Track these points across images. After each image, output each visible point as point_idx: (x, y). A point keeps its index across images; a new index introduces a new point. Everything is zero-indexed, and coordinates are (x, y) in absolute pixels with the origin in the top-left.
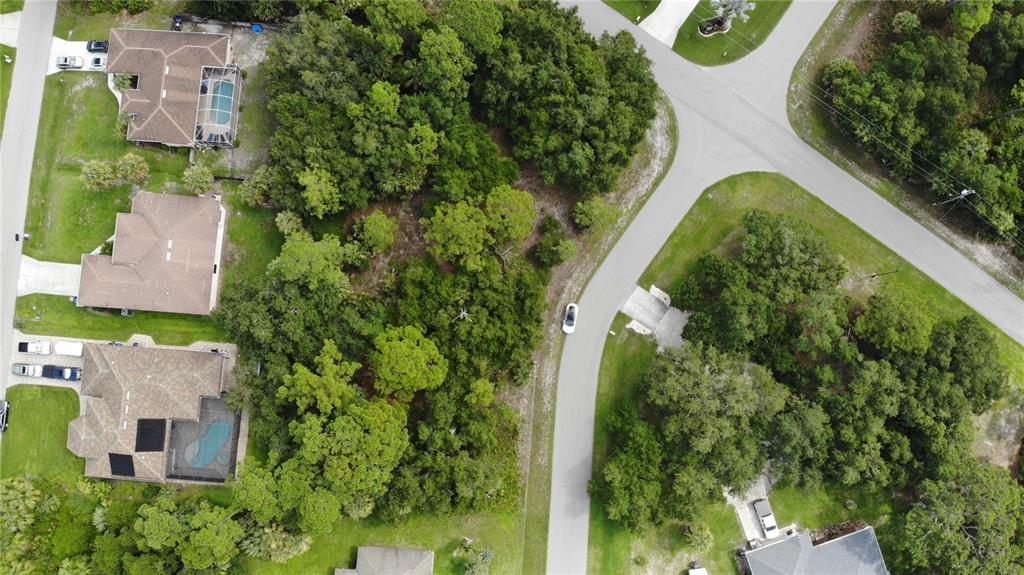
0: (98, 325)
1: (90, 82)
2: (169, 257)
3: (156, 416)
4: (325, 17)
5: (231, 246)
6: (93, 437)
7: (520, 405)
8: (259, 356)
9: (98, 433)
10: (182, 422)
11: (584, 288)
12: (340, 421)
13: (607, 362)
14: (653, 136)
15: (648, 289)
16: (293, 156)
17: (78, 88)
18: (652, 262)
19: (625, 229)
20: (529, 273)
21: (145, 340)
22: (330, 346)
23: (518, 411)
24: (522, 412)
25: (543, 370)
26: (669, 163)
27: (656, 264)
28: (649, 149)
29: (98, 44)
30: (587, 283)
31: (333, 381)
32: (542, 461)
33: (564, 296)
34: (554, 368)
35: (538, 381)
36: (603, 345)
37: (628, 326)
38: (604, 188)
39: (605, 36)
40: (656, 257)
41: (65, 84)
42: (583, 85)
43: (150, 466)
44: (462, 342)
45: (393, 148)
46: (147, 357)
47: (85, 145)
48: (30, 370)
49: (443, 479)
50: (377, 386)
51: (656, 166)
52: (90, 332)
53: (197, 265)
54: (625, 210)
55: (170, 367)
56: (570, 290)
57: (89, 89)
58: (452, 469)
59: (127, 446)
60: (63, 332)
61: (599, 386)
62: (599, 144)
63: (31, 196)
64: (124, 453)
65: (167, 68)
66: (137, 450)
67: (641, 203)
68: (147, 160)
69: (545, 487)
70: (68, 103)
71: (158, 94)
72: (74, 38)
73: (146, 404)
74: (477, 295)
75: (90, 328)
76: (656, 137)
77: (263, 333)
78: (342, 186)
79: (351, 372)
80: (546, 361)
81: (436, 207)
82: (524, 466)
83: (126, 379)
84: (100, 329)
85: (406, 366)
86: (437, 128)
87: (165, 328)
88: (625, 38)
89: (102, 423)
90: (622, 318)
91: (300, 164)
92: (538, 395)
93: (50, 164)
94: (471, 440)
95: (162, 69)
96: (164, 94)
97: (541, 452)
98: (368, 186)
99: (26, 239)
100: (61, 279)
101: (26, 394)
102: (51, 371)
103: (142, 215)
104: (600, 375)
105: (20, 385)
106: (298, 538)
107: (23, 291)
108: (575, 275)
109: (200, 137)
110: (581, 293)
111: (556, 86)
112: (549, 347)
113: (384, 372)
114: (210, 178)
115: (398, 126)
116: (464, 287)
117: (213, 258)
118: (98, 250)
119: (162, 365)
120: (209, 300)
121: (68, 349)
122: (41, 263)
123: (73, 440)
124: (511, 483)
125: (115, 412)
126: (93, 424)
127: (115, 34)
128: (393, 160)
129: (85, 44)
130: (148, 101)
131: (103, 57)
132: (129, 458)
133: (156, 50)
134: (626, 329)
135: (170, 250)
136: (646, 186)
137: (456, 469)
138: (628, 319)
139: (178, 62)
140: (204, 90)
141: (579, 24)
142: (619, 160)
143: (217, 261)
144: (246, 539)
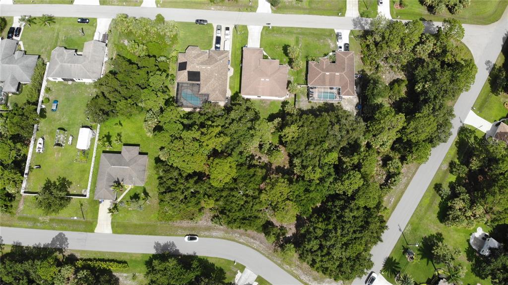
0: (236, 55)
1: (332, 45)
2: (262, 79)
3: (201, 78)
4: (365, 132)
5: (269, 102)
6: (193, 56)
7: (204, 220)
8: (225, 114)
9: (195, 57)
10: (199, 87)
11: (256, 250)
12: (197, 144)
13: (222, 261)
14: (328, 282)
15: (256, 281)
16: (304, 123)
17: (330, 41)
18: (268, 283)
20: (260, 222)
21: (231, 73)
22: (228, 139)
23: (201, 220)
24: (200, 222)
25: (220, 229)
28: (322, 280)
29: (347, 47)
30: (258, 251)
31: (213, 141)
32: (179, 232)
33: (252, 240)
34: (220, 236)
35: (214, 229)
36: (229, 259)
37: (239, 271)
38: (301, 257)
39: (371, 255)
41: (331, 36)
42: (346, 245)
43: (183, 76)
44: (230, 193)
45: (310, 161)
46: (224, 74)
47: (306, 46)
48: (219, 32)
49: (172, 188)
50: (212, 158)
52: (234, 53)
53: (260, 90)
54: (292, 269)
55: (220, 82)
56: (254, 243)
57: (329, 45)
58: (177, 191)
59: (190, 68)
60: (233, 43)
61: (212, 258)
62: (319, 253)
64: (187, 67)
65: (338, 74)
66: (188, 72)
67: (296, 277)
68: (301, 69)
69: (168, 233)
70: (324, 38)
71: (327, 71)
72: (350, 39)
73: (206, 74)
74: (250, 199)
77: (233, 115)
78: (293, 142)
79: (217, 148)
80: (223, 232)
81: (286, 180)
82: (178, 223)
83: (215, 66)
85: (219, 170)
86: (320, 179)
87: (236, 80)
88: (371, 265)
89: (199, 59)
90: (242, 268)
91: (300, 125)
92: (208, 229)
93: (299, 34)
94: (188, 199)
95: (338, 72)
96: (328, 74)
98: (294, 152)
99: (269, 27)
100: (254, 41)
101: (210, 31)
102: (218, 40)
103: (279, 69)
105: (213, 28)
106: (152, 132)
107: (249, 28)
108: (262, 245)
109: (312, 88)
110: (254, 248)
111: (344, 232)
112: (229, 233)
113: (217, 161)
114: (295, 92)
115: (319, 163)
116: (253, 193)
118: (265, 54)
119: (221, 79)
120: (247, 95)
121: (227, 44)
122: (260, 34)
123: (192, 49)
124: (171, 218)
125: (202, 63)
126: (198, 56)
127: (352, 52)
128: (305, 162)
129: (348, 43)
130: (325, 68)
131: (343, 49)
132: (185, 69)
133: (346, 69)
134: (237, 270)
135: (265, 80)
136: (304, 279)
137: (176, 193)
138: (242, 272)
139: (341, 77)
140: (331, 88)
141: (375, 243)
142: (313, 264)
143: (262, 97)
144: (153, 112)
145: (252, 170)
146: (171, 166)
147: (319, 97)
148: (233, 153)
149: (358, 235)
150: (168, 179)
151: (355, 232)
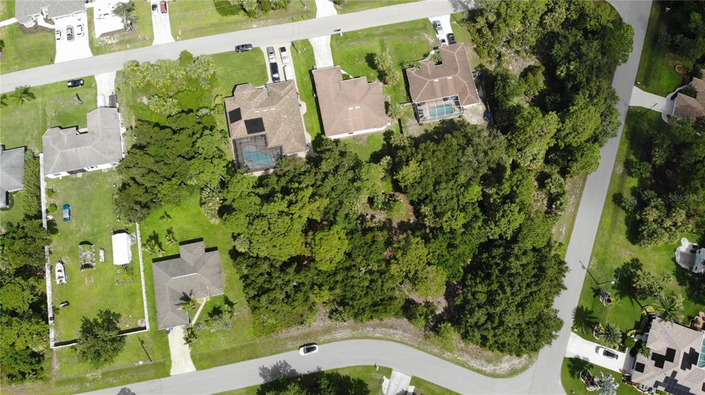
0: (305, 84)
1: (431, 41)
2: (351, 109)
3: (265, 126)
4: (507, 149)
5: (366, 138)
6: (247, 97)
7: (318, 321)
8: (312, 168)
9: (249, 99)
10: (265, 139)
11: (400, 342)
12: (287, 219)
13: (358, 370)
14: (507, 360)
15: (411, 384)
16: (423, 155)
17: (427, 36)
18: (428, 382)
19: (444, 358)
20: (399, 304)
21: (304, 109)
22: (326, 202)
23: (314, 321)
24: (315, 324)
25: (345, 327)
26: (494, 375)
27: (428, 385)
28: (498, 360)
29: (453, 38)
30: (403, 343)
31: (308, 209)
32: (289, 345)
33: (391, 331)
34: (346, 337)
35: (335, 329)
36: (368, 364)
37: (384, 377)
38: (465, 336)
39: (556, 311)
40: (433, 384)
41: (427, 28)
42: (521, 306)
43: (239, 129)
44: (347, 275)
45: (445, 205)
46: (296, 113)
47: (397, 49)
48: (272, 56)
49: (266, 286)
50: (311, 233)
51: (489, 368)
52: (300, 81)
53: (350, 124)
54: (456, 355)
55: (293, 125)
56: (396, 334)
57: (427, 41)
58: (274, 289)
59: (246, 115)
60: (296, 67)
61: (343, 368)
62: (489, 325)
63: (362, 31)
64: (242, 115)
65: (451, 78)
66: (245, 121)
67: (463, 365)
68: (398, 82)
69: (274, 351)
70: (417, 33)
71: (435, 78)
72: (452, 26)
73: (270, 119)
74: (376, 276)
75: (302, 80)
76: (508, 362)
77: (324, 167)
78: (415, 184)
79: (315, 218)
80: (349, 330)
81: (419, 238)
82: (283, 334)
83: (281, 105)
84: (303, 85)
85: (325, 246)
86: (465, 226)
87: (313, 117)
88: (559, 324)
89: (255, 100)
90: (388, 372)
91: (420, 160)
92: (328, 330)
93: (382, 34)
94: (292, 296)
95: (449, 75)
96: (436, 80)
97: (295, 343)
98: (420, 198)
99: (339, 34)
100: (324, 59)
101: (259, 57)
102: (274, 68)
103: (369, 89)
104: (349, 367)
105: (262, 53)
106: (217, 216)
107: (312, 41)
108: (406, 334)
109: (419, 105)
110: (397, 341)
111: (515, 289)
112: (358, 329)
113: (319, 235)
114: (399, 117)
115: (458, 205)
116: (378, 267)
117: (356, 130)
118: (343, 72)
119: (293, 121)
120: (334, 135)
121: (289, 71)
122: (329, 47)
123: (242, 88)
124: (273, 329)
125: (262, 105)
126: (253, 96)
127: (461, 44)
128: (438, 207)
129: (452, 32)
130: (430, 73)
131: (447, 43)
132: (240, 118)
133: (459, 68)
134: (382, 377)
135: (354, 108)
136: (475, 365)
137: (274, 292)
138: (389, 377)
139: (456, 81)
140: (445, 99)
141: (558, 293)
142: (484, 341)
143: (356, 133)
144: (210, 189)
145: (369, 237)
146: (257, 257)
147: (433, 115)
148: (337, 218)
149: (534, 289)
150: (258, 277)
151: (528, 285)
